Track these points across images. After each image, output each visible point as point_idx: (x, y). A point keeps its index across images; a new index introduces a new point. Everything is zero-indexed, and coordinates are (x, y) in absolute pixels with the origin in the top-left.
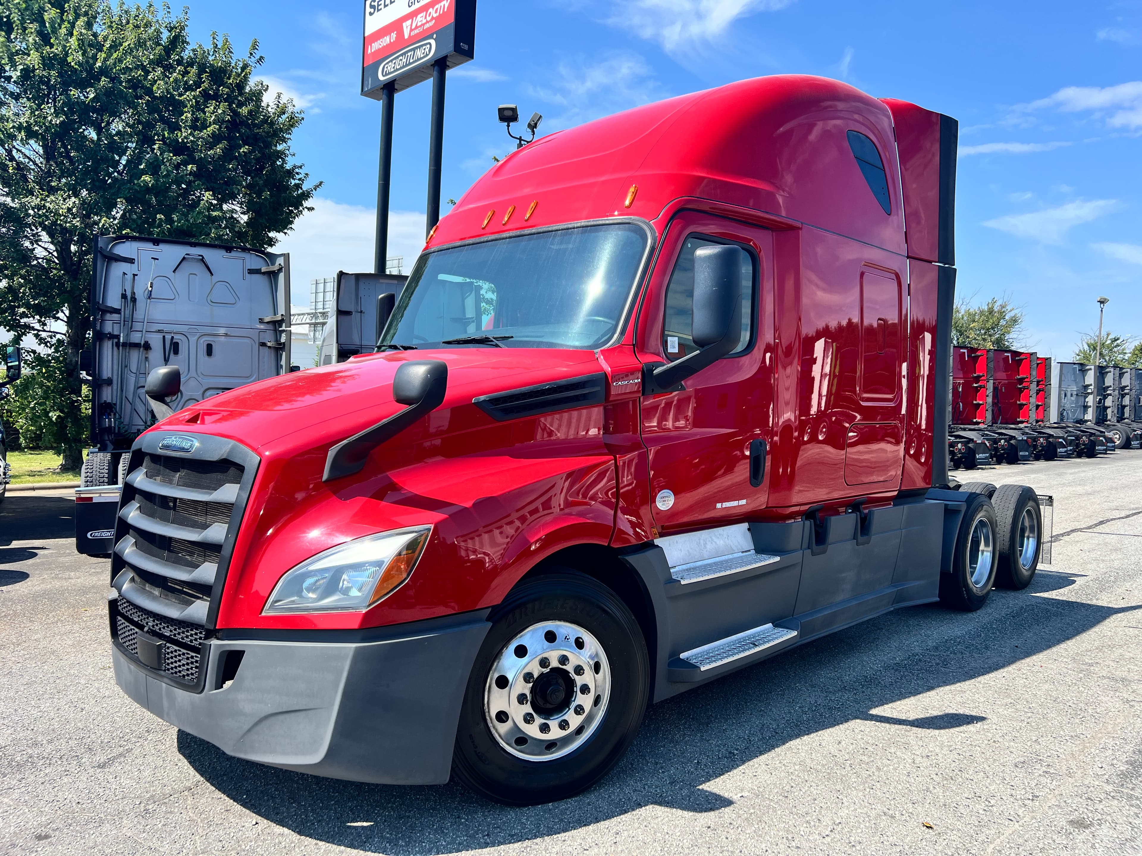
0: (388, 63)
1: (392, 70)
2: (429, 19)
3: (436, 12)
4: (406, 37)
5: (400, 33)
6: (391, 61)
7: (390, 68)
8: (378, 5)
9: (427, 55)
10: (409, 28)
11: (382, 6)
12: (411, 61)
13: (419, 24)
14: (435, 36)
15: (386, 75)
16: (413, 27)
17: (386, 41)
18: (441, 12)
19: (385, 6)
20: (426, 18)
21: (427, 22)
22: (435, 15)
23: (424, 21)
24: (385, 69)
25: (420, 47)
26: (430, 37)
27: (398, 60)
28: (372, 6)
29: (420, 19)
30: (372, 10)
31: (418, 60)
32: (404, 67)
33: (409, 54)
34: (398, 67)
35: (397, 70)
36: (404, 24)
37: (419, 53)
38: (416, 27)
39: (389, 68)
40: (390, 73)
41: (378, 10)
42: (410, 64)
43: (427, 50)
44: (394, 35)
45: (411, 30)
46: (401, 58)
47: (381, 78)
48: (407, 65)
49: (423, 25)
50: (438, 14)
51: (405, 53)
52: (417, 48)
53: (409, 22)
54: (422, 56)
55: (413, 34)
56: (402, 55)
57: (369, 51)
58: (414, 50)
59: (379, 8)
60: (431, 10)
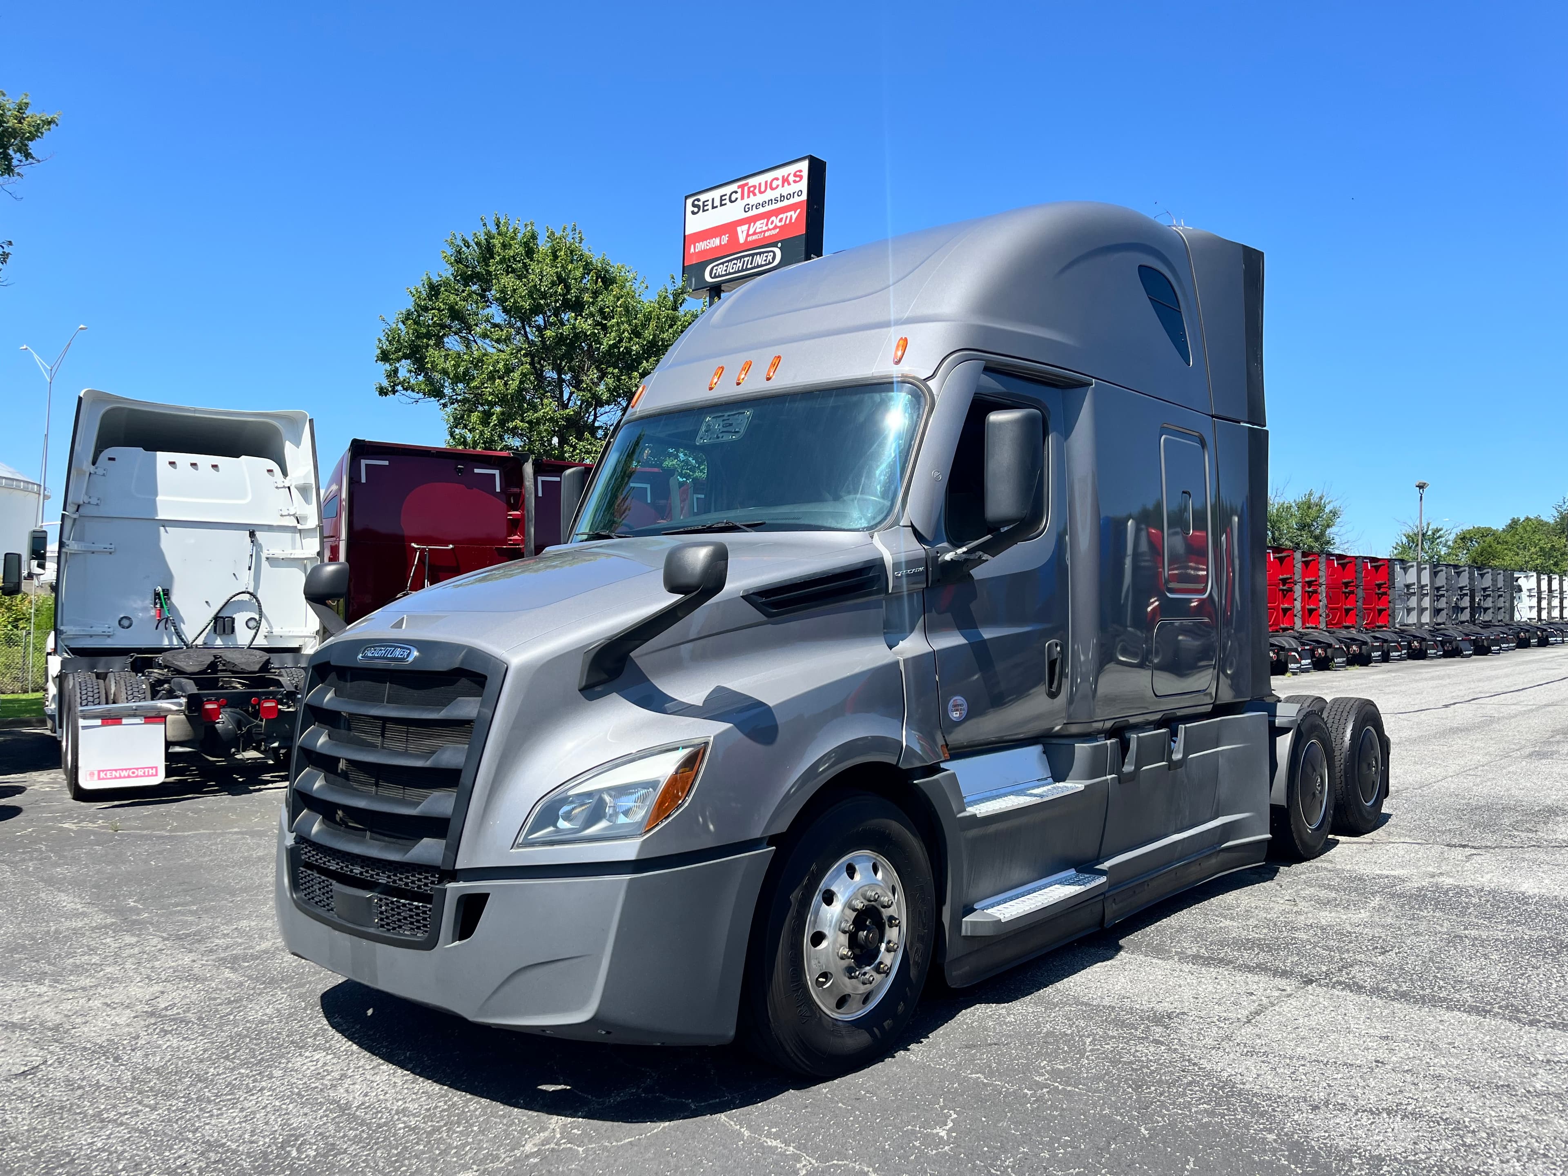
0: (717, 265)
1: (724, 273)
2: (771, 227)
3: (781, 220)
4: (742, 240)
5: (734, 236)
6: (723, 263)
7: (721, 270)
8: (704, 206)
9: (770, 263)
10: (745, 233)
11: (710, 207)
12: (749, 266)
13: (758, 230)
14: (779, 245)
15: (715, 277)
16: (751, 232)
17: (716, 242)
18: (788, 222)
19: (713, 207)
20: (767, 225)
21: (769, 230)
22: (779, 224)
23: (765, 228)
24: (714, 271)
25: (760, 253)
26: (774, 245)
27: (730, 264)
28: (694, 205)
29: (760, 225)
30: (696, 210)
31: (758, 266)
32: (739, 271)
33: (746, 259)
34: (731, 271)
35: (730, 274)
36: (739, 229)
37: (759, 260)
38: (755, 233)
39: (719, 270)
40: (720, 276)
41: (704, 211)
42: (747, 269)
43: (770, 258)
44: (725, 239)
45: (748, 235)
46: (735, 262)
47: (708, 278)
48: (743, 270)
49: (765, 231)
50: (783, 223)
51: (740, 258)
52: (757, 254)
53: (745, 227)
54: (763, 263)
55: (750, 239)
56: (736, 259)
57: (692, 250)
58: (753, 255)
59: (706, 208)
60: (773, 218)
